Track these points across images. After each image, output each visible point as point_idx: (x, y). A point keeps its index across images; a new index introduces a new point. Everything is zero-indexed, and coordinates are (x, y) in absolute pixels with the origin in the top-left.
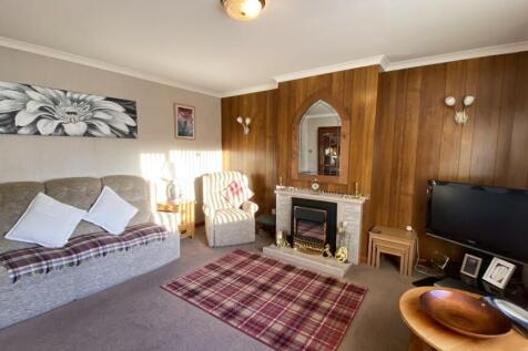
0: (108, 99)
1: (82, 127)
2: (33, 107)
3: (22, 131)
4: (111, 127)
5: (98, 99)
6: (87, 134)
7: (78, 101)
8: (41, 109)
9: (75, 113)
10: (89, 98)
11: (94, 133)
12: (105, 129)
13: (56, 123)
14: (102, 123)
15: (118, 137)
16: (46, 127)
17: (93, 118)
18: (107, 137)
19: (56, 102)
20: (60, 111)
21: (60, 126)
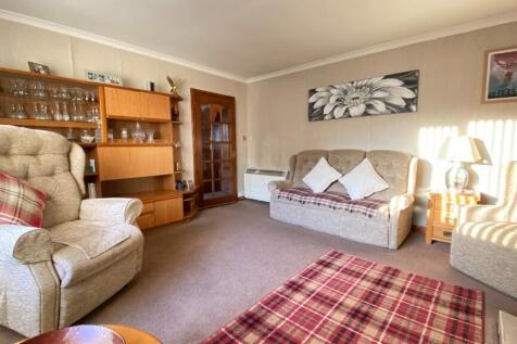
0: (386, 77)
1: (362, 108)
2: (333, 99)
3: (326, 117)
4: (387, 104)
5: (377, 81)
6: (365, 114)
7: (361, 87)
8: (337, 100)
9: (357, 98)
10: (370, 82)
11: (371, 112)
12: (381, 107)
13: (345, 108)
14: (379, 102)
15: (393, 112)
16: (339, 112)
17: (371, 99)
18: (382, 114)
19: (345, 93)
20: (348, 99)
21: (347, 111)
